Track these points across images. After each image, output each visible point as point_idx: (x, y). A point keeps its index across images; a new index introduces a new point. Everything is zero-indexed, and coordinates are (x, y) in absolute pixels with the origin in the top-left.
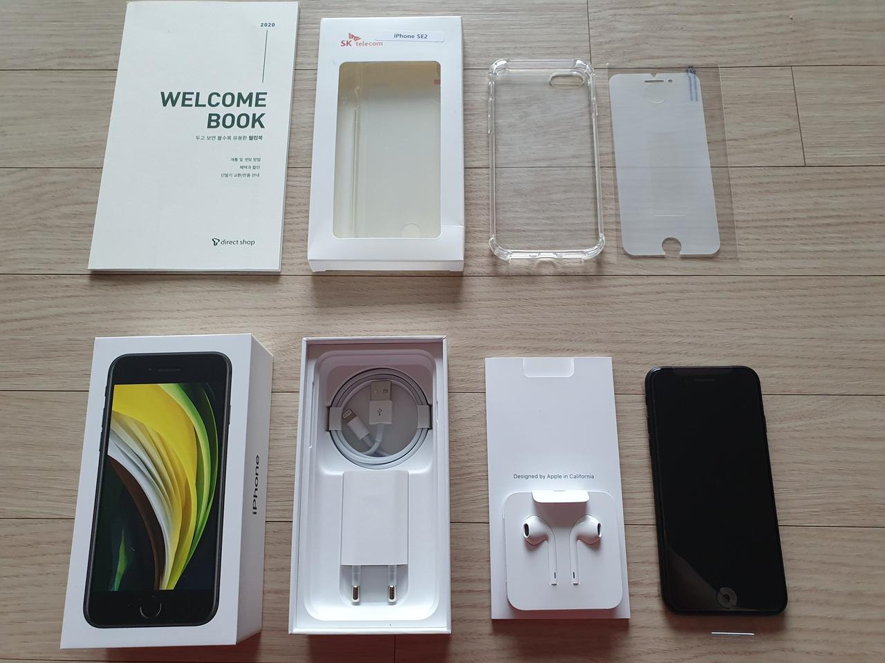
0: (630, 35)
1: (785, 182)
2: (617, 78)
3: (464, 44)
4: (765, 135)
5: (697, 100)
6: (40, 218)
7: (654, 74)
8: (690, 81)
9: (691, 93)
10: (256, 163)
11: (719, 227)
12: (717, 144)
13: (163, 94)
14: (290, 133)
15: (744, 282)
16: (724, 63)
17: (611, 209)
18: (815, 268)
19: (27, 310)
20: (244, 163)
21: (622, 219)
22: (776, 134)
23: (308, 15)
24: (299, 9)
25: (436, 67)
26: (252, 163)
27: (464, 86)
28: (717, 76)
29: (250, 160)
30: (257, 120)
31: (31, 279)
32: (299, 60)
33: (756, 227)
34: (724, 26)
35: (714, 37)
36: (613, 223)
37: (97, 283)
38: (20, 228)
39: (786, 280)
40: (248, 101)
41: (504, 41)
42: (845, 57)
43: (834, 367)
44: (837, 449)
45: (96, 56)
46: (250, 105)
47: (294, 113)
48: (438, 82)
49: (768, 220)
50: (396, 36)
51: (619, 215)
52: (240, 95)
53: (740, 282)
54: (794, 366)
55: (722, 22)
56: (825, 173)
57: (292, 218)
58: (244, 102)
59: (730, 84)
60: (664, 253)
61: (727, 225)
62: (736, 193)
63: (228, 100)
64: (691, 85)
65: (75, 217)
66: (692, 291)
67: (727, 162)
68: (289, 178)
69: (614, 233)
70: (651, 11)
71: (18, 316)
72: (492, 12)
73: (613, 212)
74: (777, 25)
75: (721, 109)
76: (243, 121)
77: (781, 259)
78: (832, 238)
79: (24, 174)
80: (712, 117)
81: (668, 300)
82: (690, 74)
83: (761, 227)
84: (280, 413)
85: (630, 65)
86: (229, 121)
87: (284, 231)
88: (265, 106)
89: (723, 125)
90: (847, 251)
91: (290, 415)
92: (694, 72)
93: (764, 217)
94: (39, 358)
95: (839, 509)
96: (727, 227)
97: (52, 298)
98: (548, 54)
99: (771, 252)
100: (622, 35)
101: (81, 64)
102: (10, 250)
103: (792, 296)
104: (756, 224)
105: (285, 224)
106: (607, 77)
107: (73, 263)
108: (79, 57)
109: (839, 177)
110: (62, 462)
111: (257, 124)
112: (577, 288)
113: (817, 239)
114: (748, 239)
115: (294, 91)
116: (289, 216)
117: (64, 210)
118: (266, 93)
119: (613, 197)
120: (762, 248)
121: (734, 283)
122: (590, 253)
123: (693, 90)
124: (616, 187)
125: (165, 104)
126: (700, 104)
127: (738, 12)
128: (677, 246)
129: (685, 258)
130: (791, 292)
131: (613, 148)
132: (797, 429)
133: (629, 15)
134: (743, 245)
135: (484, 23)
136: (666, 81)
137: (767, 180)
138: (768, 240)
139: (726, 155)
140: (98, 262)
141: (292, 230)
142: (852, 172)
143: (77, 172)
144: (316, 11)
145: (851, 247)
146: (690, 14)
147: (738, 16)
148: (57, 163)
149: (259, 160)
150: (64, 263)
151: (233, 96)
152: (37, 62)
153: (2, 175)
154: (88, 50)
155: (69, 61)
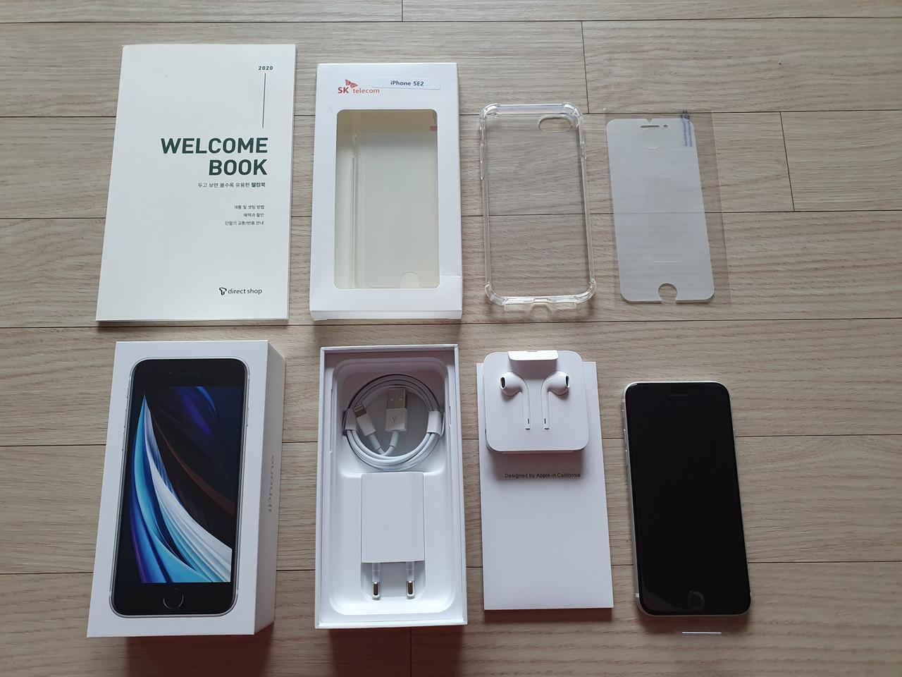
0: (625, 80)
1: (776, 227)
2: (614, 123)
4: (757, 181)
5: (691, 145)
6: (46, 270)
7: (649, 119)
8: (685, 125)
9: (686, 138)
10: (260, 211)
11: (713, 273)
12: (710, 189)
13: (163, 140)
14: (293, 181)
15: (737, 326)
16: (716, 108)
17: (610, 256)
18: (804, 312)
19: (37, 364)
20: (248, 211)
21: (620, 266)
22: (767, 179)
23: (308, 58)
24: (297, 52)
25: (433, 115)
26: (256, 211)
28: (710, 122)
29: (254, 207)
30: (259, 166)
31: (40, 333)
32: (298, 105)
33: (749, 272)
34: (715, 71)
35: (708, 82)
36: (611, 269)
37: (105, 336)
38: (26, 280)
39: (777, 324)
40: (249, 147)
41: (503, 86)
42: (831, 102)
43: (822, 408)
44: (825, 487)
45: (95, 103)
46: (251, 151)
47: (295, 160)
48: (435, 128)
49: (759, 265)
50: (393, 83)
51: (617, 262)
52: (241, 141)
53: (733, 327)
54: (785, 408)
55: (714, 67)
56: (813, 219)
57: (299, 268)
58: (245, 148)
59: (722, 130)
60: (660, 299)
61: (721, 270)
62: (729, 239)
63: (229, 146)
64: (685, 130)
65: (81, 269)
66: (688, 336)
67: (721, 207)
68: (294, 227)
69: (612, 280)
70: (645, 55)
71: (27, 370)
72: (490, 55)
73: (611, 259)
74: (766, 70)
75: (714, 154)
76: (245, 167)
77: (772, 303)
78: (820, 282)
79: (27, 224)
80: (706, 162)
81: (666, 345)
82: (685, 119)
83: (754, 272)
84: (293, 463)
85: (627, 110)
86: (230, 167)
88: (266, 151)
89: (716, 171)
90: (833, 295)
91: (303, 465)
92: (688, 118)
93: (756, 262)
94: (51, 412)
95: (826, 545)
96: (721, 272)
97: (61, 351)
98: (547, 99)
99: (763, 297)
100: (618, 80)
101: (81, 111)
102: (17, 304)
103: (783, 340)
104: (748, 269)
105: (291, 274)
106: (604, 122)
107: (81, 315)
108: (78, 104)
109: (826, 222)
110: (79, 517)
111: (259, 170)
112: (578, 335)
113: (806, 283)
114: (740, 284)
115: (294, 137)
116: (295, 266)
117: (69, 261)
118: (267, 139)
119: (611, 243)
120: (755, 292)
121: (727, 327)
122: (585, 295)
123: (688, 136)
124: (614, 233)
125: (166, 151)
126: (694, 149)
127: (729, 58)
128: (673, 292)
129: (680, 303)
130: (782, 336)
131: (611, 195)
132: (788, 469)
133: (624, 59)
134: (736, 290)
135: (484, 67)
136: (661, 126)
137: (758, 225)
138: (760, 285)
139: (719, 201)
140: (105, 313)
142: (838, 217)
143: (81, 223)
144: (316, 54)
145: (836, 291)
146: (683, 59)
147: (729, 61)
148: (61, 213)
149: (263, 207)
150: (71, 316)
151: (234, 142)
152: (35, 108)
153: (6, 227)
154: (87, 96)
155: (66, 107)
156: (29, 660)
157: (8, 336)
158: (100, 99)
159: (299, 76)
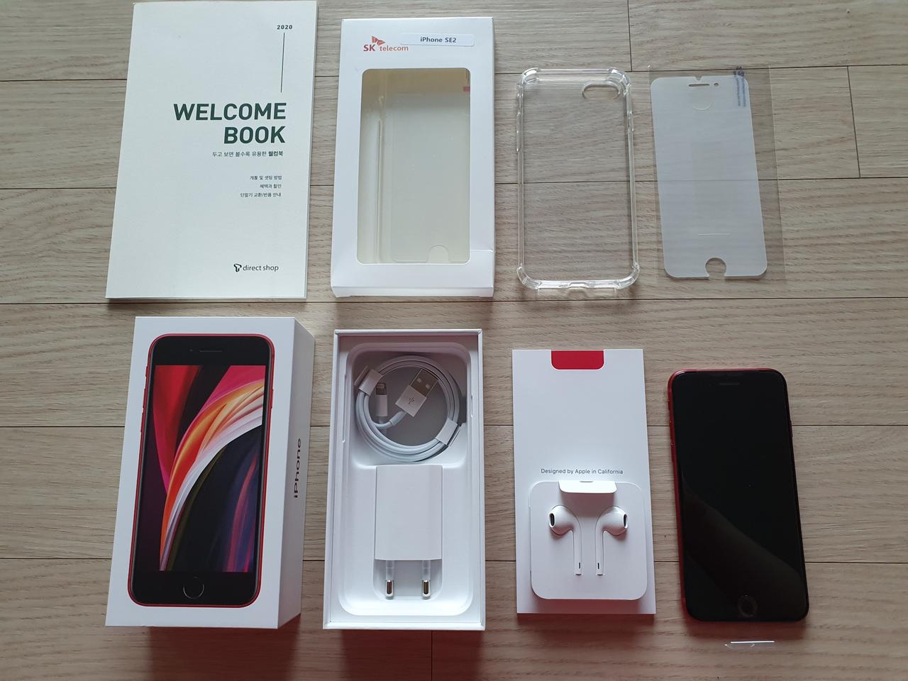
0: (673, 33)
1: (838, 196)
2: (659, 82)
3: (495, 45)
4: (818, 144)
5: (745, 105)
6: (54, 243)
7: (699, 77)
8: (738, 83)
9: (739, 97)
10: (277, 182)
11: (768, 247)
12: (765, 154)
13: (176, 106)
14: (312, 148)
15: (791, 305)
16: (774, 63)
17: (652, 227)
18: (868, 289)
19: (45, 342)
20: (265, 182)
21: (664, 238)
22: (830, 142)
23: (328, 14)
24: (318, 8)
25: (465, 74)
26: (273, 182)
27: (496, 92)
28: (766, 79)
29: (271, 178)
30: (276, 134)
31: (48, 309)
32: (319, 66)
33: (806, 246)
34: (775, 21)
35: (765, 34)
36: (655, 242)
37: (116, 313)
38: (34, 254)
39: (836, 302)
40: (267, 113)
41: (538, 42)
43: (885, 396)
44: (886, 482)
45: (101, 65)
46: (269, 117)
47: (315, 125)
48: (467, 89)
49: (819, 238)
50: (423, 39)
51: (661, 234)
52: (257, 106)
53: (787, 305)
54: (843, 396)
55: (774, 17)
56: (881, 186)
57: (316, 241)
58: (263, 114)
59: (781, 88)
60: (708, 275)
61: (776, 243)
62: (785, 209)
63: (245, 112)
64: (738, 88)
65: (90, 242)
66: (736, 316)
67: (776, 174)
68: (313, 197)
69: (655, 254)
71: (36, 348)
72: (525, 8)
73: (654, 230)
74: (832, 19)
75: (771, 115)
76: (262, 135)
77: (832, 280)
78: (886, 256)
79: (35, 195)
80: (761, 124)
81: (712, 326)
82: (738, 76)
83: (811, 245)
85: (674, 67)
86: (246, 135)
87: (309, 255)
88: (284, 118)
89: (773, 133)
90: (902, 271)
91: (319, 450)
92: (742, 74)
93: (813, 234)
94: (60, 392)
95: (886, 545)
96: (775, 246)
97: (71, 329)
99: (822, 273)
100: (666, 33)
101: (88, 74)
102: (24, 278)
103: (842, 320)
104: (804, 242)
105: (309, 247)
106: (648, 80)
107: (90, 291)
108: (86, 66)
109: (896, 189)
110: (89, 501)
111: (277, 138)
113: (871, 257)
114: (797, 259)
115: (314, 100)
116: (313, 238)
117: (81, 234)
118: (285, 104)
119: (654, 214)
120: (811, 268)
121: (781, 306)
122: (628, 280)
123: (741, 94)
124: (657, 203)
125: (178, 117)
126: (748, 108)
127: (791, 5)
128: (722, 267)
129: (729, 280)
130: (841, 316)
132: (845, 461)
133: (672, 10)
134: (792, 265)
135: (517, 21)
136: (712, 84)
137: (819, 193)
138: (818, 259)
139: (775, 167)
140: (113, 292)
141: (316, 254)
143: (89, 193)
144: (336, 10)
146: (739, 8)
147: (791, 10)
148: (68, 183)
149: (280, 178)
150: (80, 291)
151: (250, 107)
152: (42, 71)
153: (12, 197)
154: (95, 57)
155: (75, 69)
156: (39, 647)
157: (16, 312)
158: (107, 61)
159: (321, 34)
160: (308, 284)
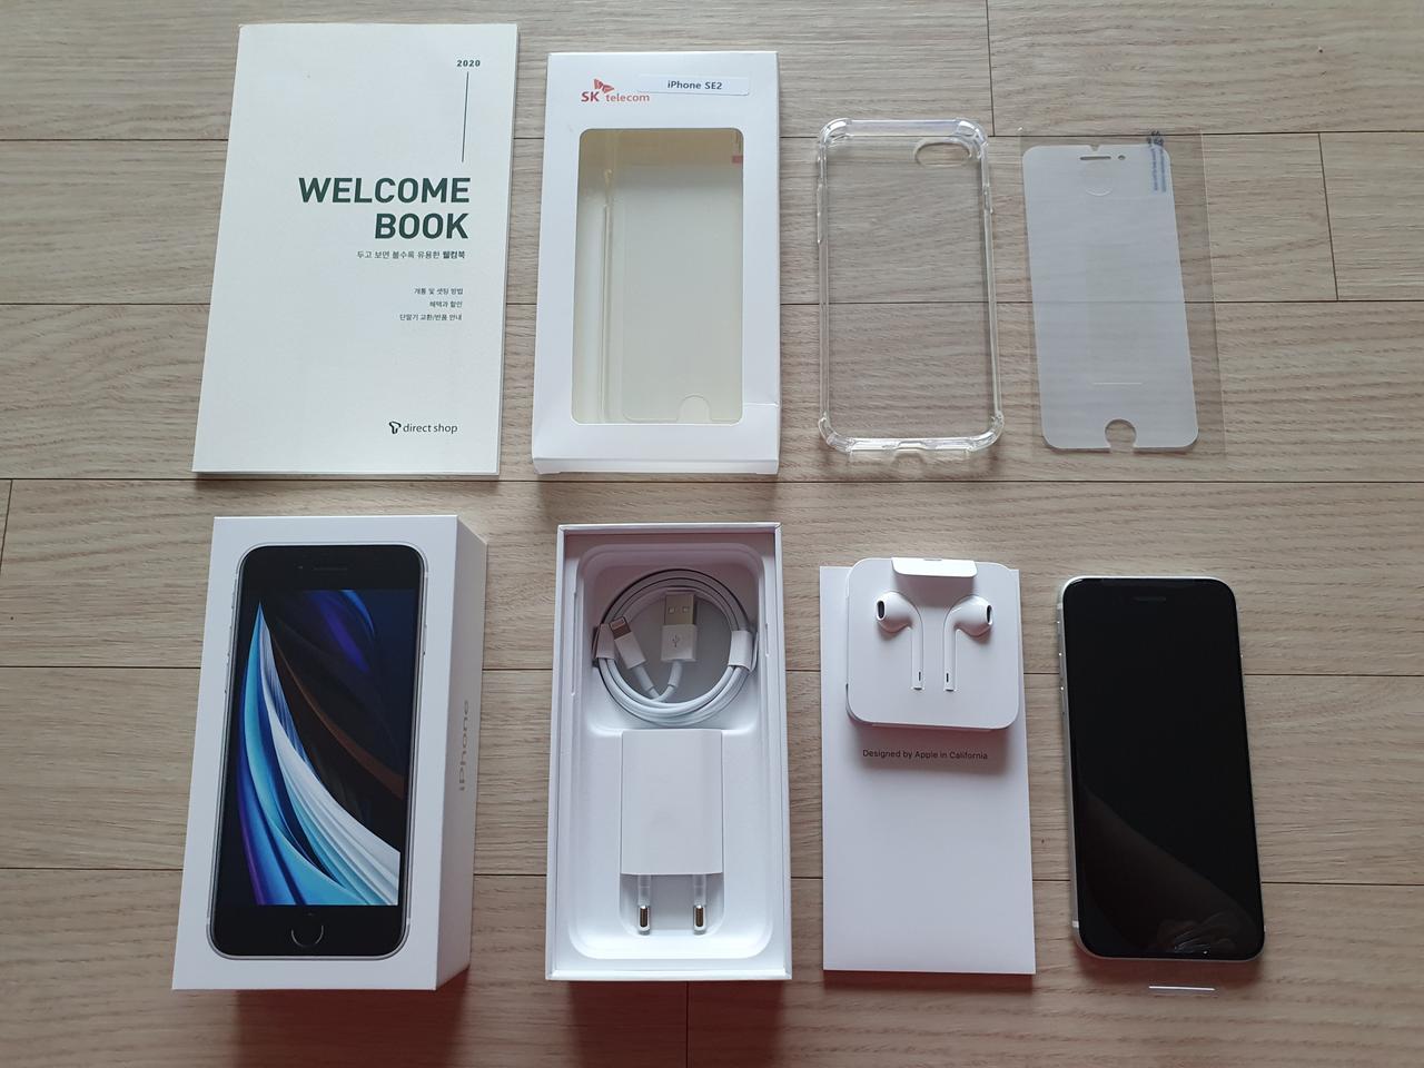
0: (1059, 80)
1: (1304, 328)
2: (1035, 152)
4: (1274, 249)
5: (1164, 189)
6: (114, 387)
7: (1095, 146)
8: (1154, 156)
9: (1155, 177)
10: (456, 298)
11: (1197, 403)
12: (1195, 264)
13: (302, 181)
14: (509, 246)
15: (1235, 492)
16: (1208, 127)
17: (1025, 372)
18: (1349, 469)
19: (99, 538)
20: (436, 297)
21: (1042, 388)
22: (1292, 246)
23: (532, 45)
24: (519, 35)
25: (736, 137)
26: (450, 298)
28: (1197, 150)
29: (446, 292)
30: (455, 225)
31: (104, 487)
32: (520, 122)
33: (1256, 403)
34: (1209, 64)
35: (1195, 83)
36: (1028, 394)
37: (207, 494)
38: (83, 404)
39: (1302, 489)
40: (440, 192)
41: (852, 90)
42: (1406, 117)
43: (1375, 631)
44: (1377, 761)
45: (191, 117)
46: (443, 200)
47: (514, 213)
48: (739, 160)
49: (1275, 390)
50: (671, 84)
51: (1037, 382)
52: (426, 182)
53: (1227, 492)
54: (1311, 629)
55: (1208, 58)
56: (1369, 313)
58: (434, 194)
59: (1219, 164)
60: (1108, 446)
61: (1210, 398)
62: (1225, 346)
63: (408, 191)
64: (1154, 164)
65: (168, 386)
66: (1151, 508)
67: (1212, 294)
68: (509, 322)
69: (1029, 412)
70: (1091, 38)
71: (83, 547)
72: (832, 39)
73: (1027, 377)
74: (1296, 62)
75: (1203, 205)
76: (433, 226)
77: (1295, 454)
78: (1376, 419)
79: (85, 314)
80: (1189, 218)
81: (1114, 522)
82: (1154, 146)
83: (1264, 402)
84: (504, 702)
85: (1057, 130)
86: (409, 226)
87: (503, 409)
88: (467, 200)
89: (1206, 232)
90: (1400, 442)
91: (520, 706)
92: (1161, 143)
93: (1269, 385)
94: (121, 614)
95: (1376, 857)
96: (1210, 402)
97: (138, 518)
98: (923, 112)
99: (1280, 443)
100: (1045, 80)
101: (169, 130)
102: (69, 441)
103: (1311, 515)
104: (1255, 397)
105: (504, 397)
106: (1018, 150)
107: (168, 461)
108: (166, 119)
109: (1390, 319)
110: (164, 781)
111: (455, 231)
112: (970, 502)
113: (1354, 421)
115: (513, 173)
116: (509, 384)
117: (151, 373)
118: (468, 180)
119: (1028, 351)
120: (1264, 436)
121: (1219, 493)
122: (986, 438)
123: (1159, 173)
124: (1032, 335)
125: (306, 198)
126: (1170, 194)
127: (1234, 40)
128: (1127, 433)
129: (1140, 453)
130: (1310, 509)
131: (1028, 269)
132: (1314, 729)
133: (1055, 45)
134: (1234, 432)
136: (1115, 157)
137: (1274, 324)
138: (1275, 423)
139: (1210, 282)
140: (205, 462)
141: (515, 408)
142: (1412, 311)
145: (1406, 435)
146: (1155, 44)
147: (1234, 47)
148: (137, 296)
149: (460, 291)
150: (153, 461)
151: (415, 184)
152: (98, 126)
153: (52, 317)
154: (179, 106)
155: (149, 124)
156: (85, 1005)
157: (54, 491)
158: (198, 112)
159: (523, 74)
160: (502, 453)
